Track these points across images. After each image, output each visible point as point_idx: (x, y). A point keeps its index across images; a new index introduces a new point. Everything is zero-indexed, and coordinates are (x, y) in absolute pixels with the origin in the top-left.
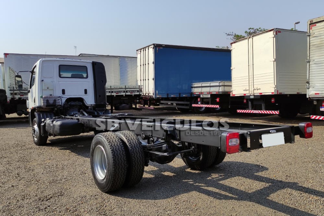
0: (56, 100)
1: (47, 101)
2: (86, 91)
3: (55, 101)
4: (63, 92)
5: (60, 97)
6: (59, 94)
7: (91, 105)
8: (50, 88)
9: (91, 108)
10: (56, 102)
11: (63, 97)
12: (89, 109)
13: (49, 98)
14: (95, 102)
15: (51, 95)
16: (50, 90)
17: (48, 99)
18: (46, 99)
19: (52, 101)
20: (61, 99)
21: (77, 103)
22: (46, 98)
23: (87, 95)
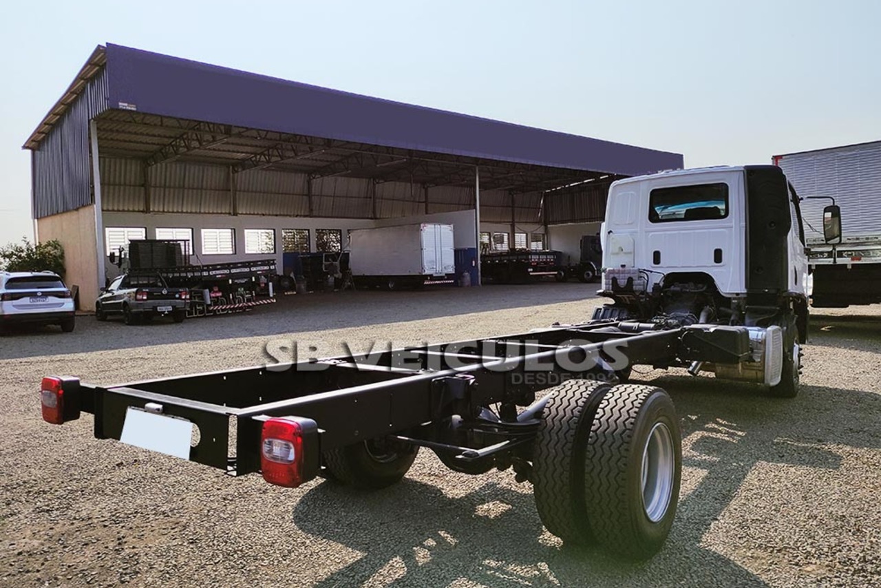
0: (634, 278)
1: (614, 280)
2: (718, 256)
3: (630, 280)
4: (657, 257)
5: (644, 270)
6: (646, 262)
7: (737, 294)
8: (624, 251)
9: (739, 303)
10: (632, 283)
11: (651, 272)
12: (733, 306)
13: (617, 273)
14: (746, 287)
15: (623, 266)
16: (625, 253)
17: (616, 275)
18: (612, 276)
19: (623, 281)
20: (647, 274)
21: (690, 288)
22: (612, 273)
23: (721, 266)
